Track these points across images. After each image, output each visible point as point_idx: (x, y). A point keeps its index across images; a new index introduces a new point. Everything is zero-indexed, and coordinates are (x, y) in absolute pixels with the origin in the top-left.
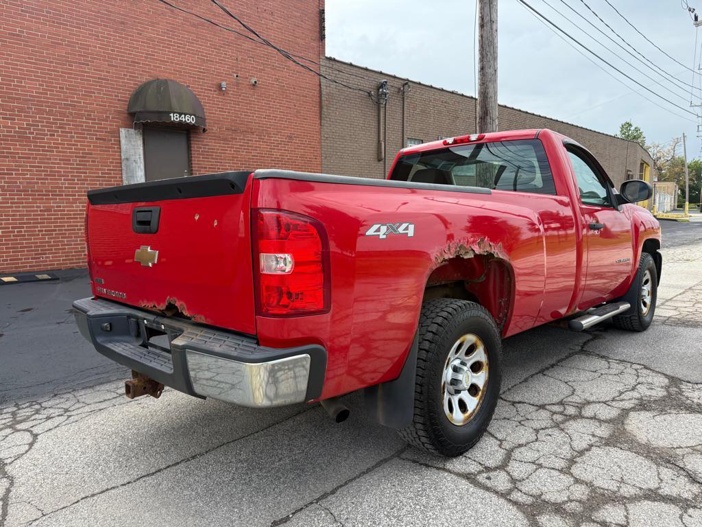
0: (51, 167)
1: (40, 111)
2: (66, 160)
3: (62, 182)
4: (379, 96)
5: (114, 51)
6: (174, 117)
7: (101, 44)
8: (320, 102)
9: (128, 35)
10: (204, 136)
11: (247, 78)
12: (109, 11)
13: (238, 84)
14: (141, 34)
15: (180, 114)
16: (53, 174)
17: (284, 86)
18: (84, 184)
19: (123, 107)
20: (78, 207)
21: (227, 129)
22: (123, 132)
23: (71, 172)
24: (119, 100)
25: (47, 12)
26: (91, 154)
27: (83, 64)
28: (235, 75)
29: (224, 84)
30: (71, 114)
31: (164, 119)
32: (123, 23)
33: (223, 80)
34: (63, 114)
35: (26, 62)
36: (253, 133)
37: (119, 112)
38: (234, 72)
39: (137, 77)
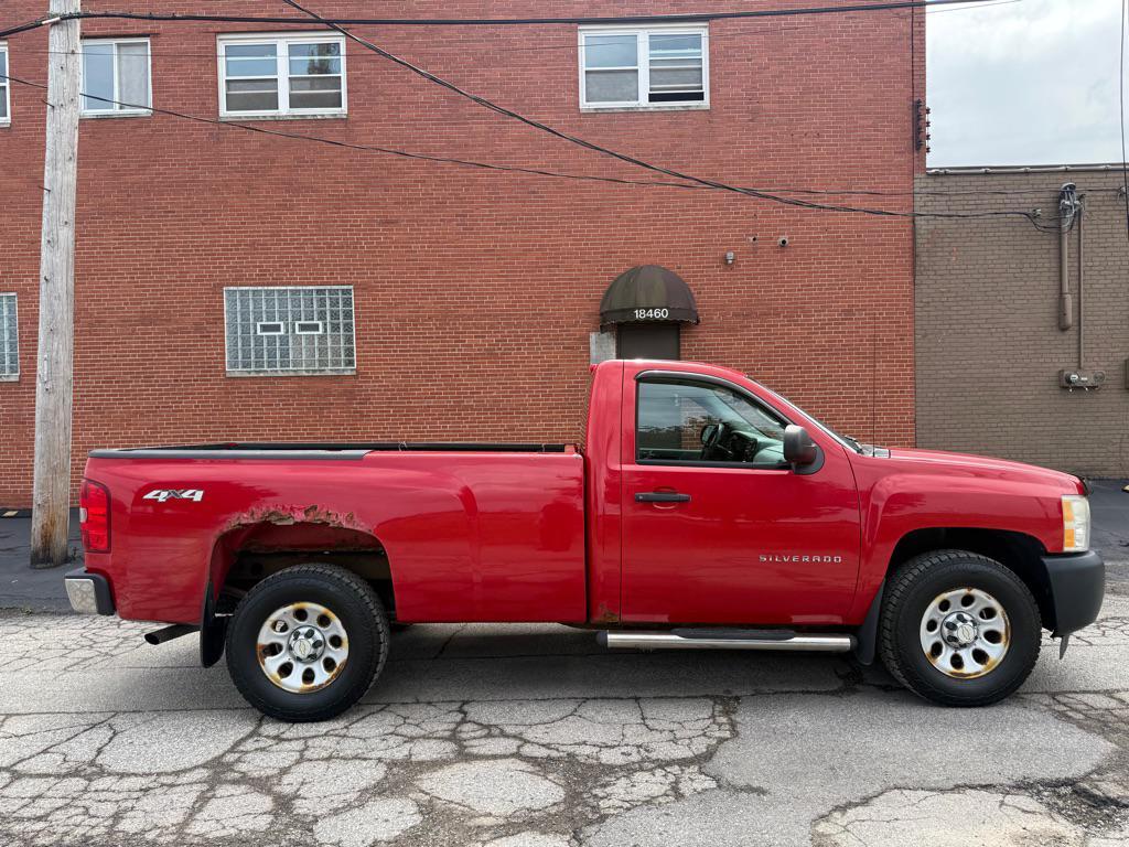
0: (516, 383)
1: (509, 325)
2: (531, 375)
3: (528, 400)
4: (1060, 212)
5: (587, 244)
6: (640, 314)
7: (574, 240)
8: (914, 248)
9: (604, 222)
10: (699, 329)
11: (771, 238)
12: (583, 200)
13: (755, 251)
14: (619, 217)
15: (647, 310)
16: (518, 390)
17: (838, 237)
18: (548, 400)
19: (594, 308)
20: (541, 425)
21: (735, 315)
22: (593, 337)
23: (536, 388)
24: (591, 300)
25: (520, 219)
26: (557, 365)
27: (553, 266)
28: (751, 238)
29: (730, 255)
30: (538, 323)
31: (628, 318)
32: (598, 209)
33: (729, 250)
34: (531, 325)
35: (499, 276)
36: (778, 315)
37: (590, 315)
38: (750, 235)
39: (613, 270)
